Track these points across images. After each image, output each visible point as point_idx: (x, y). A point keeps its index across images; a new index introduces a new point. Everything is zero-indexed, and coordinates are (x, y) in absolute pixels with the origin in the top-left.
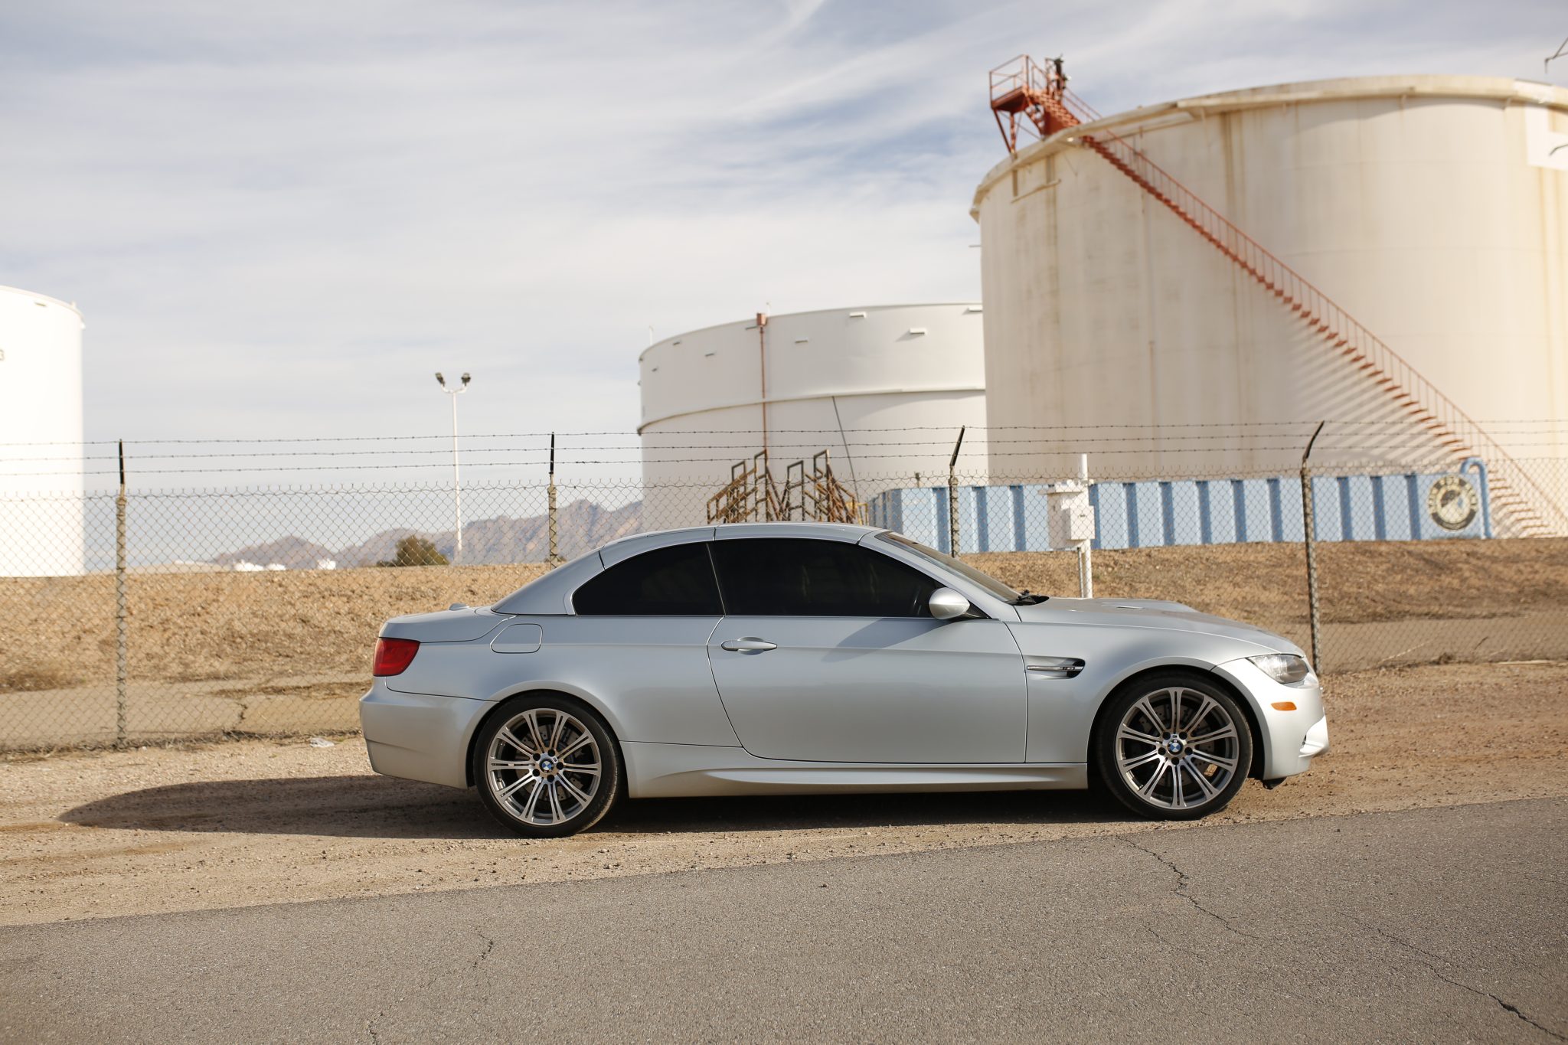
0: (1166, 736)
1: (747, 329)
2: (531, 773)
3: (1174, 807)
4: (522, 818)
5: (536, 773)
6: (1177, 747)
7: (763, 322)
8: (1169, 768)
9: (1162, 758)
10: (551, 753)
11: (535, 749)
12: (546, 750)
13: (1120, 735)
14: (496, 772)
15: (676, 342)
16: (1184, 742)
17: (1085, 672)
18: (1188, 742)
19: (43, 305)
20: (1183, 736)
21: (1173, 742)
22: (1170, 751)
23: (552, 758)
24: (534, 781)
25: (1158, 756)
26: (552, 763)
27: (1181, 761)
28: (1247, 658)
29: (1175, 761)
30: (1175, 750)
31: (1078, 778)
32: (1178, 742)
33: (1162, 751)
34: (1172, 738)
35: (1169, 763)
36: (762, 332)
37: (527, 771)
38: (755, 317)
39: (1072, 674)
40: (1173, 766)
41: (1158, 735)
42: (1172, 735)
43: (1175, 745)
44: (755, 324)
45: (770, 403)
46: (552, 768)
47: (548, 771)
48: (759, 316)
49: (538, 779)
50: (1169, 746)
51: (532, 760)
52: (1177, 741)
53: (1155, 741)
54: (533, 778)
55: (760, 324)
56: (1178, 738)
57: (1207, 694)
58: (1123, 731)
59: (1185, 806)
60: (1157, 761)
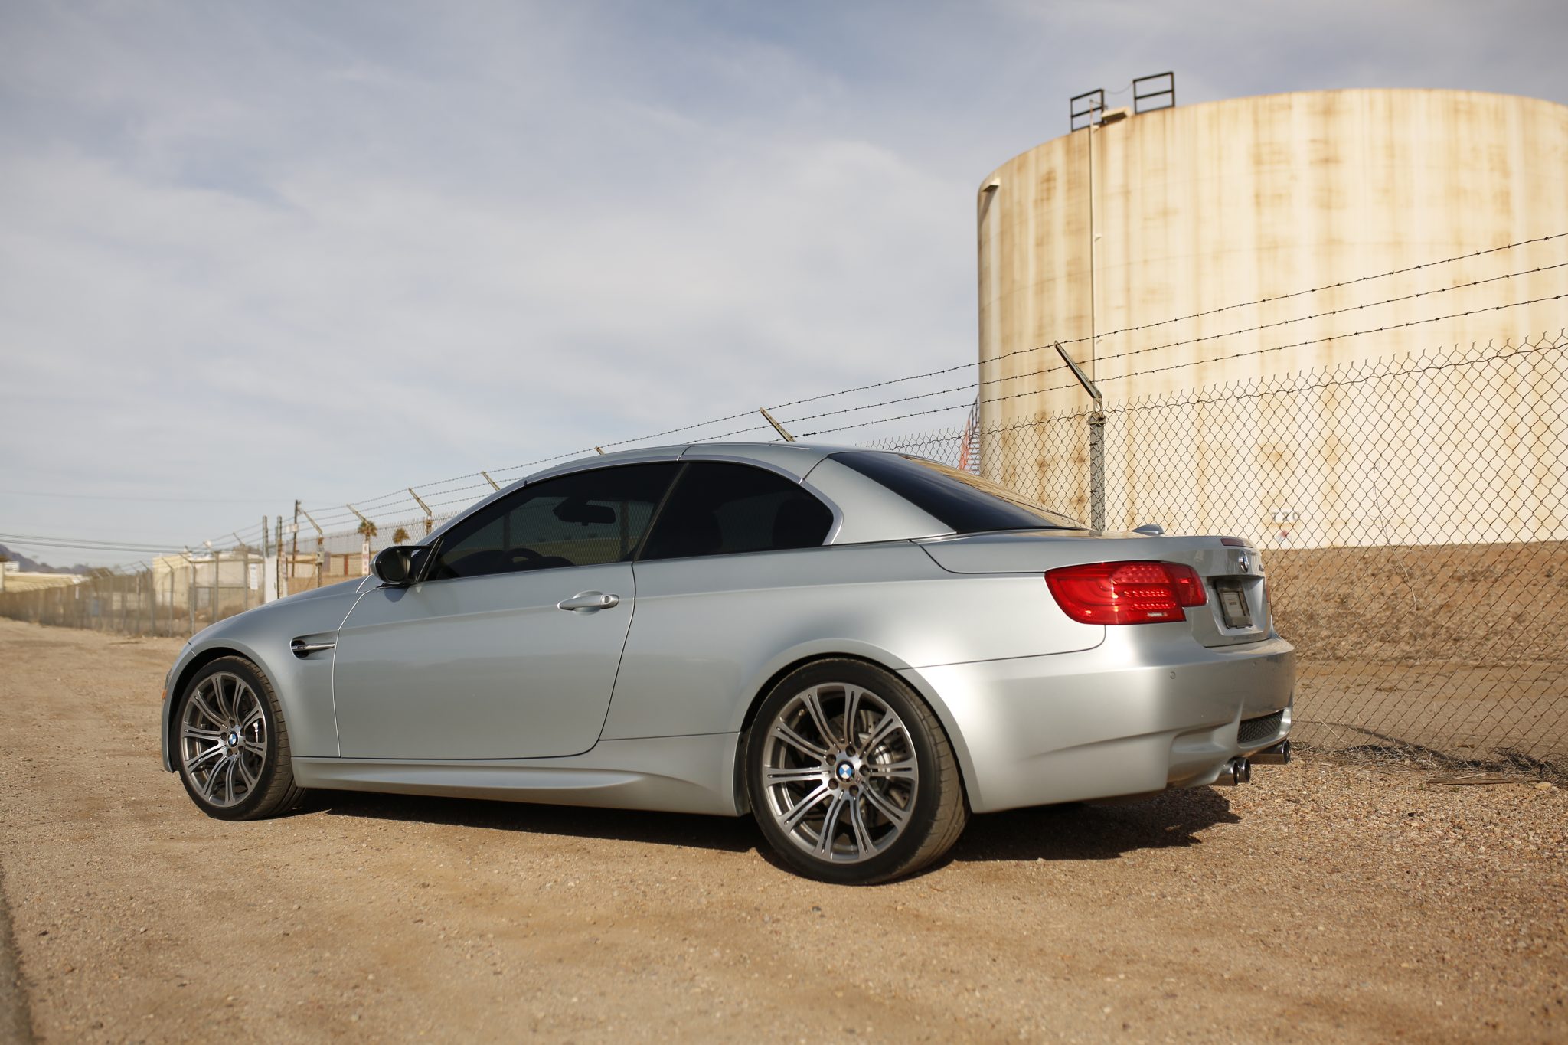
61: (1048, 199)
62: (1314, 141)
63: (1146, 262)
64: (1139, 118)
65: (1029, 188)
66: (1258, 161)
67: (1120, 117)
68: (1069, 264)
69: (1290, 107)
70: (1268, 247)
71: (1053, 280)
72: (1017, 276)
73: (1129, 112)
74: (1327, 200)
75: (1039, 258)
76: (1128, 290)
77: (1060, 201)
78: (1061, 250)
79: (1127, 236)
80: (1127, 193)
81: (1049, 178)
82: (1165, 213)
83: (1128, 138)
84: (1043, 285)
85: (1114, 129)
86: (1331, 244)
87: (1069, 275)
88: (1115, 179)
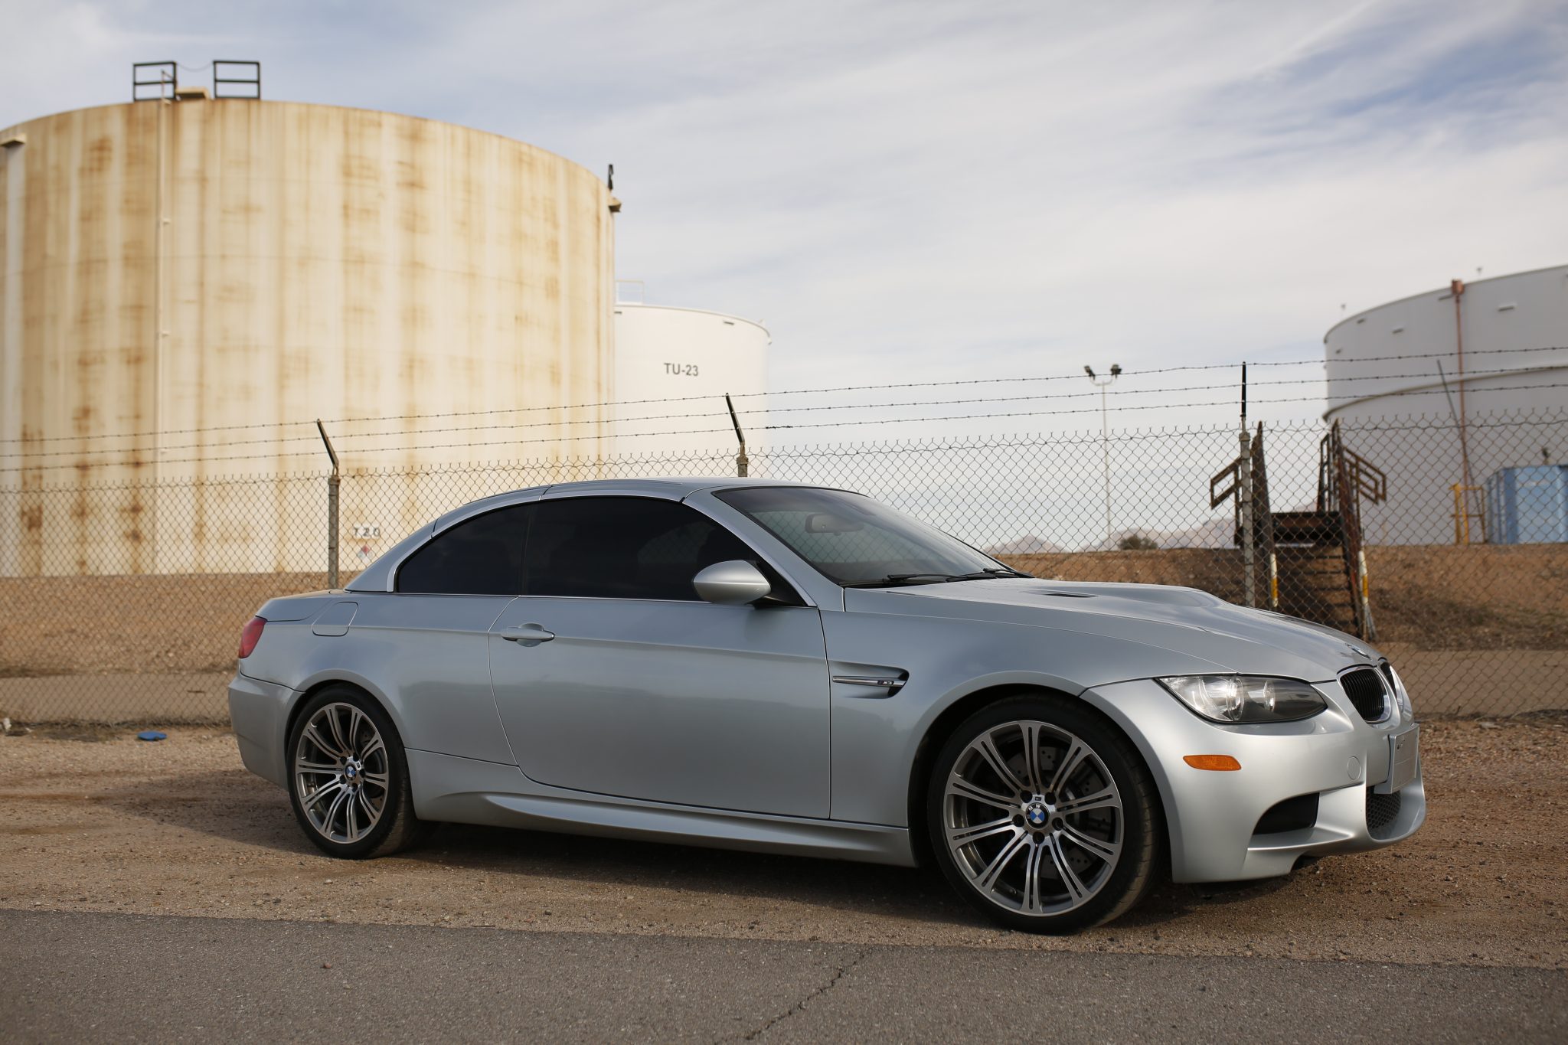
0: (1027, 797)
1: (1442, 299)
2: (338, 778)
3: (1024, 911)
4: (321, 831)
5: (343, 780)
6: (1040, 816)
7: (1459, 289)
8: (1027, 847)
9: (1019, 831)
10: (356, 759)
11: (341, 751)
12: (352, 753)
13: (950, 790)
14: (307, 776)
15: (1360, 319)
16: (1051, 809)
17: (908, 688)
18: (1058, 810)
19: (732, 324)
20: (1050, 799)
21: (1034, 807)
22: (1030, 821)
23: (355, 763)
24: (339, 789)
25: (1012, 827)
26: (355, 769)
27: (1047, 838)
28: (1155, 679)
29: (1039, 838)
30: (1037, 821)
31: (901, 851)
32: (1042, 808)
33: (1019, 821)
34: (1033, 801)
35: (1028, 839)
36: (1458, 301)
37: (333, 777)
38: (1449, 284)
39: (894, 691)
40: (1033, 846)
41: (1011, 794)
42: (1034, 796)
43: (1037, 811)
44: (1449, 293)
45: (1469, 381)
46: (355, 775)
47: (352, 779)
48: (1455, 283)
49: (343, 787)
50: (1028, 812)
51: (339, 765)
52: (1038, 806)
53: (1008, 803)
54: (339, 785)
55: (1457, 290)
56: (1043, 802)
57: (1076, 734)
58: (956, 783)
59: (1039, 912)
60: (1011, 833)
61: (100, 169)
62: (401, 163)
63: (223, 257)
64: (219, 104)
65: (75, 153)
66: (347, 173)
67: (198, 96)
68: (126, 246)
69: (379, 125)
70: (355, 261)
71: (104, 261)
72: (51, 250)
73: (210, 94)
74: (412, 223)
75: (85, 235)
76: (201, 284)
77: (115, 178)
78: (115, 231)
79: (202, 227)
80: (203, 180)
81: (102, 147)
82: (247, 209)
83: (206, 121)
84: (90, 266)
85: (190, 109)
86: (414, 267)
87: (127, 260)
88: (189, 161)
